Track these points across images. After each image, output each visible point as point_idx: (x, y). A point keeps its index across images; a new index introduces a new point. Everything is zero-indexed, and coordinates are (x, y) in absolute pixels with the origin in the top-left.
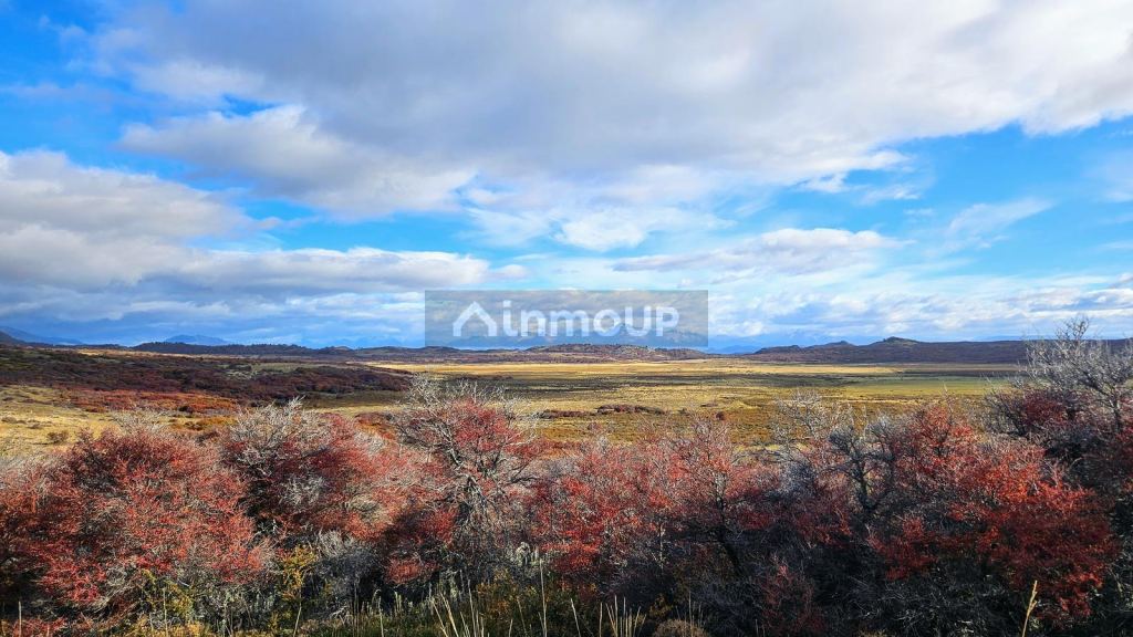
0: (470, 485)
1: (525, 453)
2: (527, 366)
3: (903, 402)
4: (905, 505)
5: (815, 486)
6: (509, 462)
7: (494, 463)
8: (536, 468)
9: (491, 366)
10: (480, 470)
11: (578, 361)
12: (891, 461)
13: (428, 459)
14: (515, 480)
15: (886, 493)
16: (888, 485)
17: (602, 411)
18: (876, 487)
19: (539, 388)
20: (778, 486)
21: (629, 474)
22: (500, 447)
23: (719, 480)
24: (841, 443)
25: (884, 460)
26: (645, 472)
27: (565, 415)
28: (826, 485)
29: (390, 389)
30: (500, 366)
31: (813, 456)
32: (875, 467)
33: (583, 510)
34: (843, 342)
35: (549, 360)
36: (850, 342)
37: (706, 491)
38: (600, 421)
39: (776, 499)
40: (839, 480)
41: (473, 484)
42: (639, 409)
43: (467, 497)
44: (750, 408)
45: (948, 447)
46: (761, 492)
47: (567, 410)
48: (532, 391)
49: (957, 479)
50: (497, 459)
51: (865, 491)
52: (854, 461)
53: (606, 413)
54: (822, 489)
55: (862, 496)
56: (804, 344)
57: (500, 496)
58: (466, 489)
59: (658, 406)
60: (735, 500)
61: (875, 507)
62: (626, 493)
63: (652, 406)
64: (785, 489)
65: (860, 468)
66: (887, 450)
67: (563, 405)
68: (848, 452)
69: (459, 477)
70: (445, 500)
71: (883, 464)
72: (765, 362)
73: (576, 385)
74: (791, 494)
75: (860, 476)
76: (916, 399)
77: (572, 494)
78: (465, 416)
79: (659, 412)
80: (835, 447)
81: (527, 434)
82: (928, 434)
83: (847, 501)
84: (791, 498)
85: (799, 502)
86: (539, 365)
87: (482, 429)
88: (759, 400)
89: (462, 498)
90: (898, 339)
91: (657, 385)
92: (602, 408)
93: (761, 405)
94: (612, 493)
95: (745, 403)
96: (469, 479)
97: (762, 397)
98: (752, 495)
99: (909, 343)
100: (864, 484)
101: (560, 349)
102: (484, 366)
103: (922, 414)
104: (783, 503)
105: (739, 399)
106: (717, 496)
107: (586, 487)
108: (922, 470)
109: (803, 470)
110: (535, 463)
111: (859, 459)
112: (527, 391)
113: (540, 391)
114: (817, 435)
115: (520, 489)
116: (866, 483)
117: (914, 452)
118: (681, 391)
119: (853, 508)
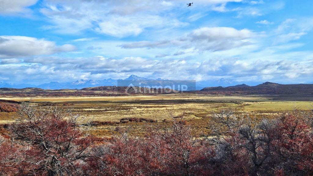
0: (54, 161)
1: (84, 143)
2: (82, 98)
3: (271, 114)
4: (275, 163)
5: (232, 155)
6: (74, 148)
7: (67, 149)
8: (89, 150)
9: (62, 98)
10: (59, 153)
11: (109, 95)
12: (268, 142)
13: (29, 148)
14: (78, 158)
15: (266, 157)
16: (267, 153)
17: (123, 121)
18: (261, 155)
19: (88, 109)
20: (214, 156)
21: (140, 152)
22: (70, 140)
23: (186, 154)
24: (245, 134)
25: (265, 141)
26: (148, 151)
27: (103, 124)
28: (237, 154)
29: (5, 111)
30: (67, 98)
31: (231, 140)
32: (261, 145)
33: (115, 171)
34: (244, 85)
35: (94, 95)
36: (247, 84)
37: (179, 159)
38: (122, 126)
39: (213, 162)
40: (243, 152)
41: (55, 160)
42: (141, 120)
43: (52, 167)
44: (198, 118)
45: (296, 134)
46: (206, 159)
47: (104, 121)
48: (85, 111)
49: (300, 150)
50: (68, 147)
51: (256, 157)
52: (251, 142)
53: (124, 122)
54: (235, 156)
55: (254, 159)
56: (225, 85)
57: (70, 166)
58: (52, 163)
59: (152, 118)
60: (193, 163)
61: (260, 165)
62: (138, 162)
63: (148, 118)
64: (217, 157)
65: (254, 145)
66: (266, 136)
67: (102, 118)
68: (248, 138)
69: (47, 157)
70: (40, 169)
71: (265, 144)
72: (206, 94)
73: (108, 108)
74: (221, 159)
75: (253, 150)
76: (278, 112)
77: (109, 164)
78: (50, 124)
79: (152, 121)
80: (241, 136)
81: (84, 133)
82: (286, 128)
83: (248, 162)
84: (221, 161)
85: (225, 163)
86: (88, 97)
87: (60, 131)
88: (202, 114)
89: (49, 168)
90: (269, 83)
91: (151, 107)
92: (122, 119)
93: (204, 117)
94: (131, 162)
95: (196, 116)
96: (53, 158)
97: (204, 112)
98: (202, 161)
99: (275, 85)
100: (255, 153)
101: (99, 89)
102: (58, 98)
103: (283, 118)
104: (217, 164)
105: (193, 114)
106: (184, 162)
107: (117, 160)
108: (284, 146)
109: (226, 148)
110: (89, 148)
111: (253, 142)
112: (82, 111)
113: (89, 111)
114: (232, 131)
115: (81, 162)
116: (256, 153)
117: (279, 137)
118: (163, 110)
119: (250, 166)
